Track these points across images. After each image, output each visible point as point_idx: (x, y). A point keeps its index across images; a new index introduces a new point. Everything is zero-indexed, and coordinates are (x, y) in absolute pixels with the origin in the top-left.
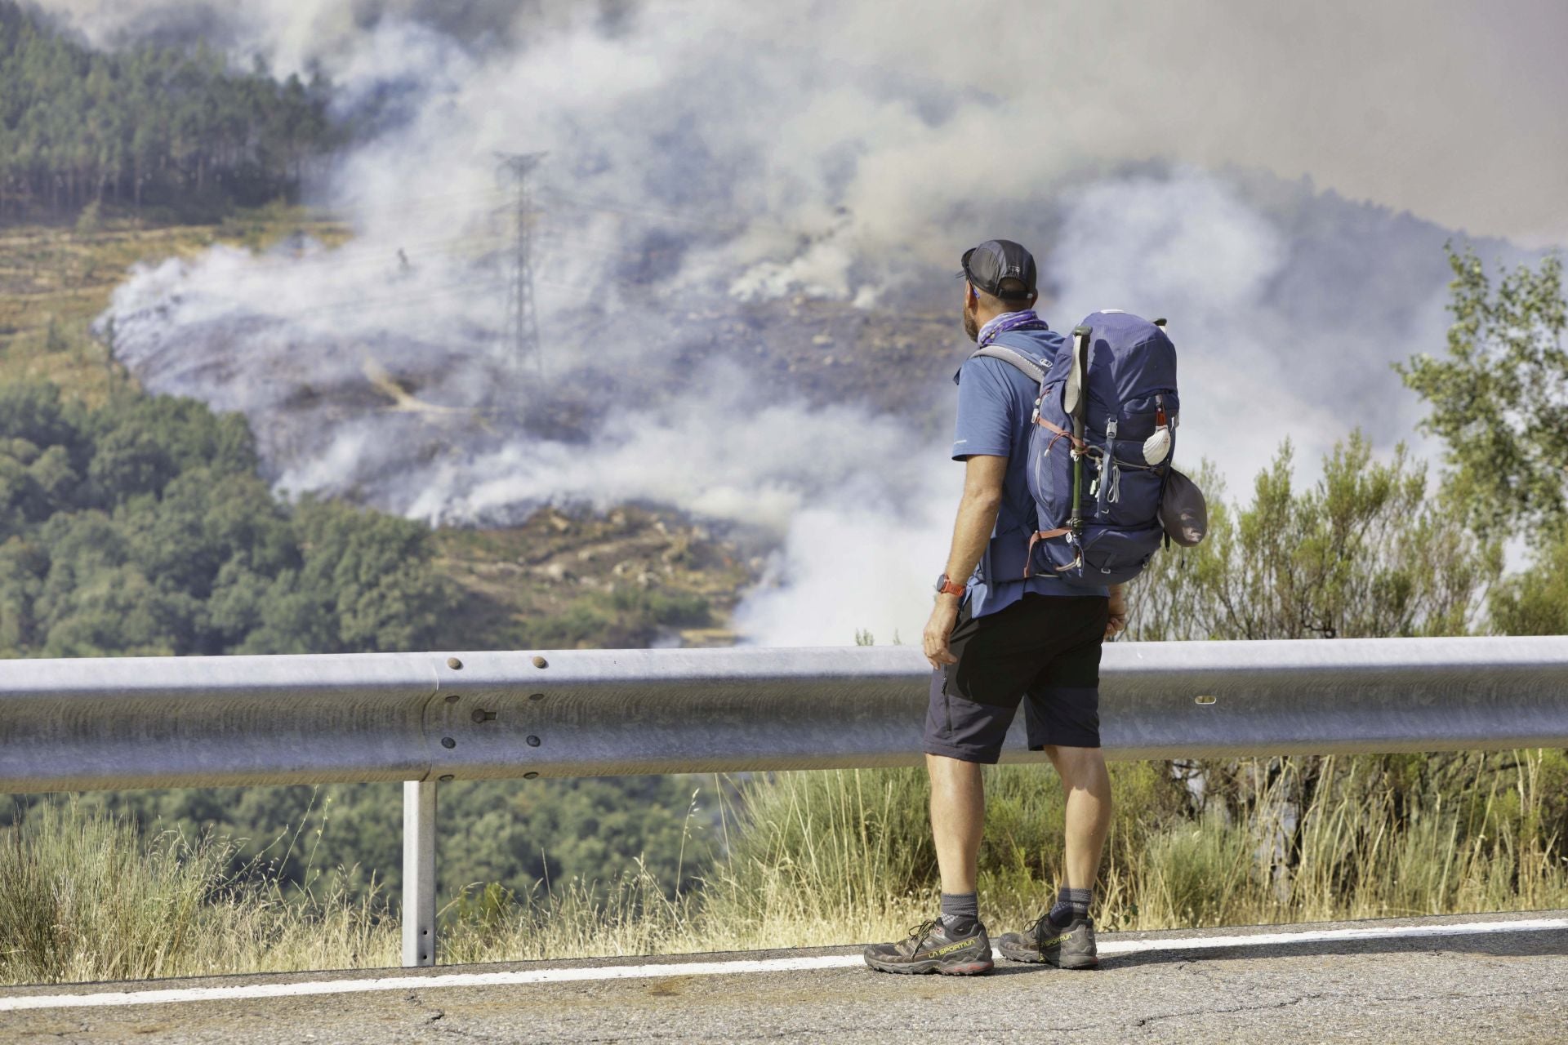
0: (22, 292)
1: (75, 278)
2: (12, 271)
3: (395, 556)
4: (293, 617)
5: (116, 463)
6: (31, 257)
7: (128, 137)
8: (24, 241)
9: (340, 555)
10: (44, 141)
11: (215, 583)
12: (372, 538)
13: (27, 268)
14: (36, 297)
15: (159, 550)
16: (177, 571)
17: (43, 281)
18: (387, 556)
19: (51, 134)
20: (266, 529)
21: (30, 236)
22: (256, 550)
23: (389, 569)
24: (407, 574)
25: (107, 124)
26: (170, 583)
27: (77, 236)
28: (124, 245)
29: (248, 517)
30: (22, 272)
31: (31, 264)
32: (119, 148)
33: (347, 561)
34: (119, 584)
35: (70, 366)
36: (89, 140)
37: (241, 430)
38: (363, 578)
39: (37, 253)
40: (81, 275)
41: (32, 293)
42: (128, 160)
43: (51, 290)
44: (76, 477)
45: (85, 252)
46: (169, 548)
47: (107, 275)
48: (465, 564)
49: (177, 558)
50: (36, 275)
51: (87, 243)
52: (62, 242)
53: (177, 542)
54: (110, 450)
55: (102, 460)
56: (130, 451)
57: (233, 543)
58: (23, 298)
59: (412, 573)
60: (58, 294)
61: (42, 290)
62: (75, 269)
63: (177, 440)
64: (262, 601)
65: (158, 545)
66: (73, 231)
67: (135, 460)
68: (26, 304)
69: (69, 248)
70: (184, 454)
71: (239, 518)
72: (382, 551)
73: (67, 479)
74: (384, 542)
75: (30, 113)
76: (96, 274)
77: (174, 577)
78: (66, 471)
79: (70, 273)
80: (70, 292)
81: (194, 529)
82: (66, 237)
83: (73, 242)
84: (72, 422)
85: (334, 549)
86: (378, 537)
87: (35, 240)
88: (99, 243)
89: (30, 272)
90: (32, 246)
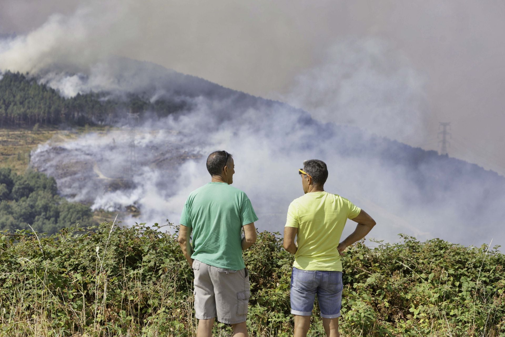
0: (15, 145)
1: (29, 143)
2: (14, 140)
3: (81, 215)
4: (50, 230)
5: (19, 189)
6: (20, 137)
7: (50, 108)
8: (19, 133)
9: (67, 215)
10: (29, 108)
11: (34, 220)
12: (75, 211)
13: (18, 139)
14: (18, 147)
15: (21, 211)
16: (24, 217)
17: (21, 143)
18: (78, 215)
19: (30, 106)
20: (51, 207)
21: (21, 131)
22: (48, 212)
23: (79, 219)
24: (82, 220)
25: (45, 104)
26: (22, 220)
27: (33, 132)
28: (44, 135)
29: (47, 204)
30: (16, 140)
31: (19, 138)
32: (47, 110)
33: (69, 216)
34: (7, 219)
35: (21, 164)
36: (40, 108)
37: (52, 181)
38: (72, 221)
39: (21, 136)
40: (30, 141)
41: (18, 146)
42: (49, 113)
43: (22, 145)
44: (8, 192)
45: (33, 135)
46: (24, 211)
47: (37, 142)
48: (104, 218)
49: (25, 213)
50: (20, 141)
51: (34, 134)
52: (28, 133)
53: (26, 209)
54: (18, 185)
55: (15, 188)
56: (23, 186)
57: (42, 210)
58: (15, 147)
59: (84, 220)
60: (24, 146)
61: (20, 145)
62: (30, 140)
63: (37, 184)
64: (44, 226)
65: (21, 210)
66: (31, 131)
67: (24, 188)
68: (15, 148)
69: (30, 135)
70: (38, 187)
71: (44, 204)
72: (78, 214)
73: (6, 192)
74: (78, 212)
75: (27, 101)
76: (35, 142)
77: (24, 218)
78: (6, 190)
79: (28, 141)
80: (27, 146)
81: (32, 207)
82: (30, 132)
83: (31, 133)
84: (12, 178)
85: (67, 213)
86: (77, 210)
87: (22, 133)
88: (38, 134)
89: (18, 141)
90: (21, 134)
